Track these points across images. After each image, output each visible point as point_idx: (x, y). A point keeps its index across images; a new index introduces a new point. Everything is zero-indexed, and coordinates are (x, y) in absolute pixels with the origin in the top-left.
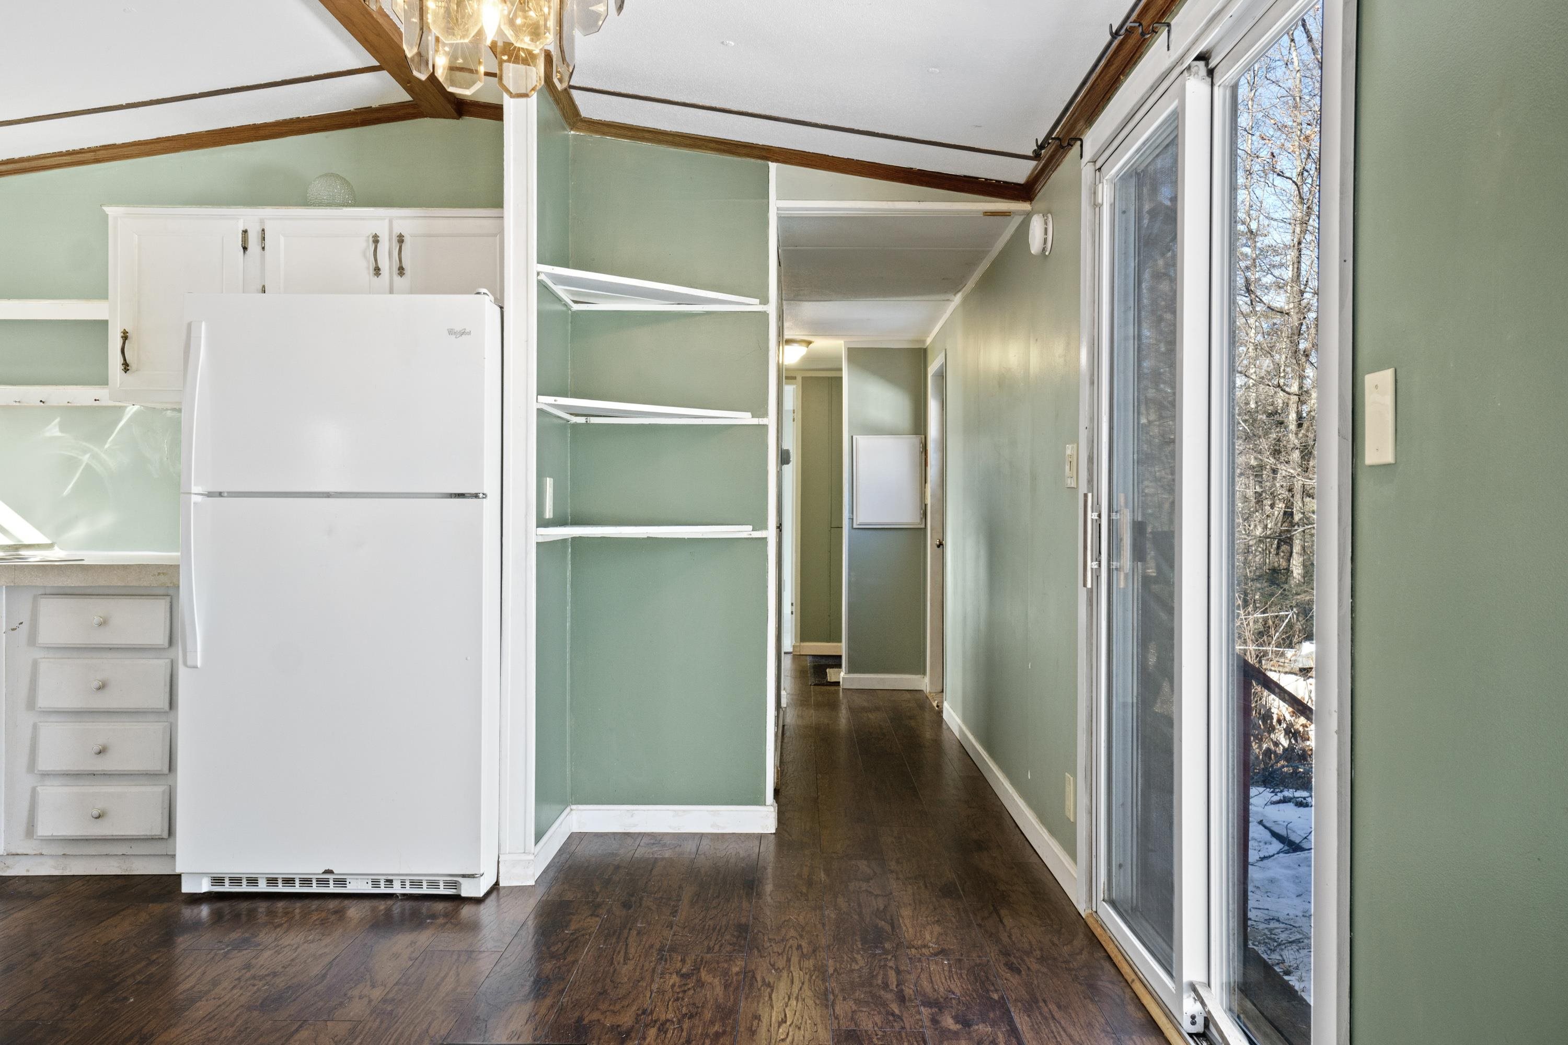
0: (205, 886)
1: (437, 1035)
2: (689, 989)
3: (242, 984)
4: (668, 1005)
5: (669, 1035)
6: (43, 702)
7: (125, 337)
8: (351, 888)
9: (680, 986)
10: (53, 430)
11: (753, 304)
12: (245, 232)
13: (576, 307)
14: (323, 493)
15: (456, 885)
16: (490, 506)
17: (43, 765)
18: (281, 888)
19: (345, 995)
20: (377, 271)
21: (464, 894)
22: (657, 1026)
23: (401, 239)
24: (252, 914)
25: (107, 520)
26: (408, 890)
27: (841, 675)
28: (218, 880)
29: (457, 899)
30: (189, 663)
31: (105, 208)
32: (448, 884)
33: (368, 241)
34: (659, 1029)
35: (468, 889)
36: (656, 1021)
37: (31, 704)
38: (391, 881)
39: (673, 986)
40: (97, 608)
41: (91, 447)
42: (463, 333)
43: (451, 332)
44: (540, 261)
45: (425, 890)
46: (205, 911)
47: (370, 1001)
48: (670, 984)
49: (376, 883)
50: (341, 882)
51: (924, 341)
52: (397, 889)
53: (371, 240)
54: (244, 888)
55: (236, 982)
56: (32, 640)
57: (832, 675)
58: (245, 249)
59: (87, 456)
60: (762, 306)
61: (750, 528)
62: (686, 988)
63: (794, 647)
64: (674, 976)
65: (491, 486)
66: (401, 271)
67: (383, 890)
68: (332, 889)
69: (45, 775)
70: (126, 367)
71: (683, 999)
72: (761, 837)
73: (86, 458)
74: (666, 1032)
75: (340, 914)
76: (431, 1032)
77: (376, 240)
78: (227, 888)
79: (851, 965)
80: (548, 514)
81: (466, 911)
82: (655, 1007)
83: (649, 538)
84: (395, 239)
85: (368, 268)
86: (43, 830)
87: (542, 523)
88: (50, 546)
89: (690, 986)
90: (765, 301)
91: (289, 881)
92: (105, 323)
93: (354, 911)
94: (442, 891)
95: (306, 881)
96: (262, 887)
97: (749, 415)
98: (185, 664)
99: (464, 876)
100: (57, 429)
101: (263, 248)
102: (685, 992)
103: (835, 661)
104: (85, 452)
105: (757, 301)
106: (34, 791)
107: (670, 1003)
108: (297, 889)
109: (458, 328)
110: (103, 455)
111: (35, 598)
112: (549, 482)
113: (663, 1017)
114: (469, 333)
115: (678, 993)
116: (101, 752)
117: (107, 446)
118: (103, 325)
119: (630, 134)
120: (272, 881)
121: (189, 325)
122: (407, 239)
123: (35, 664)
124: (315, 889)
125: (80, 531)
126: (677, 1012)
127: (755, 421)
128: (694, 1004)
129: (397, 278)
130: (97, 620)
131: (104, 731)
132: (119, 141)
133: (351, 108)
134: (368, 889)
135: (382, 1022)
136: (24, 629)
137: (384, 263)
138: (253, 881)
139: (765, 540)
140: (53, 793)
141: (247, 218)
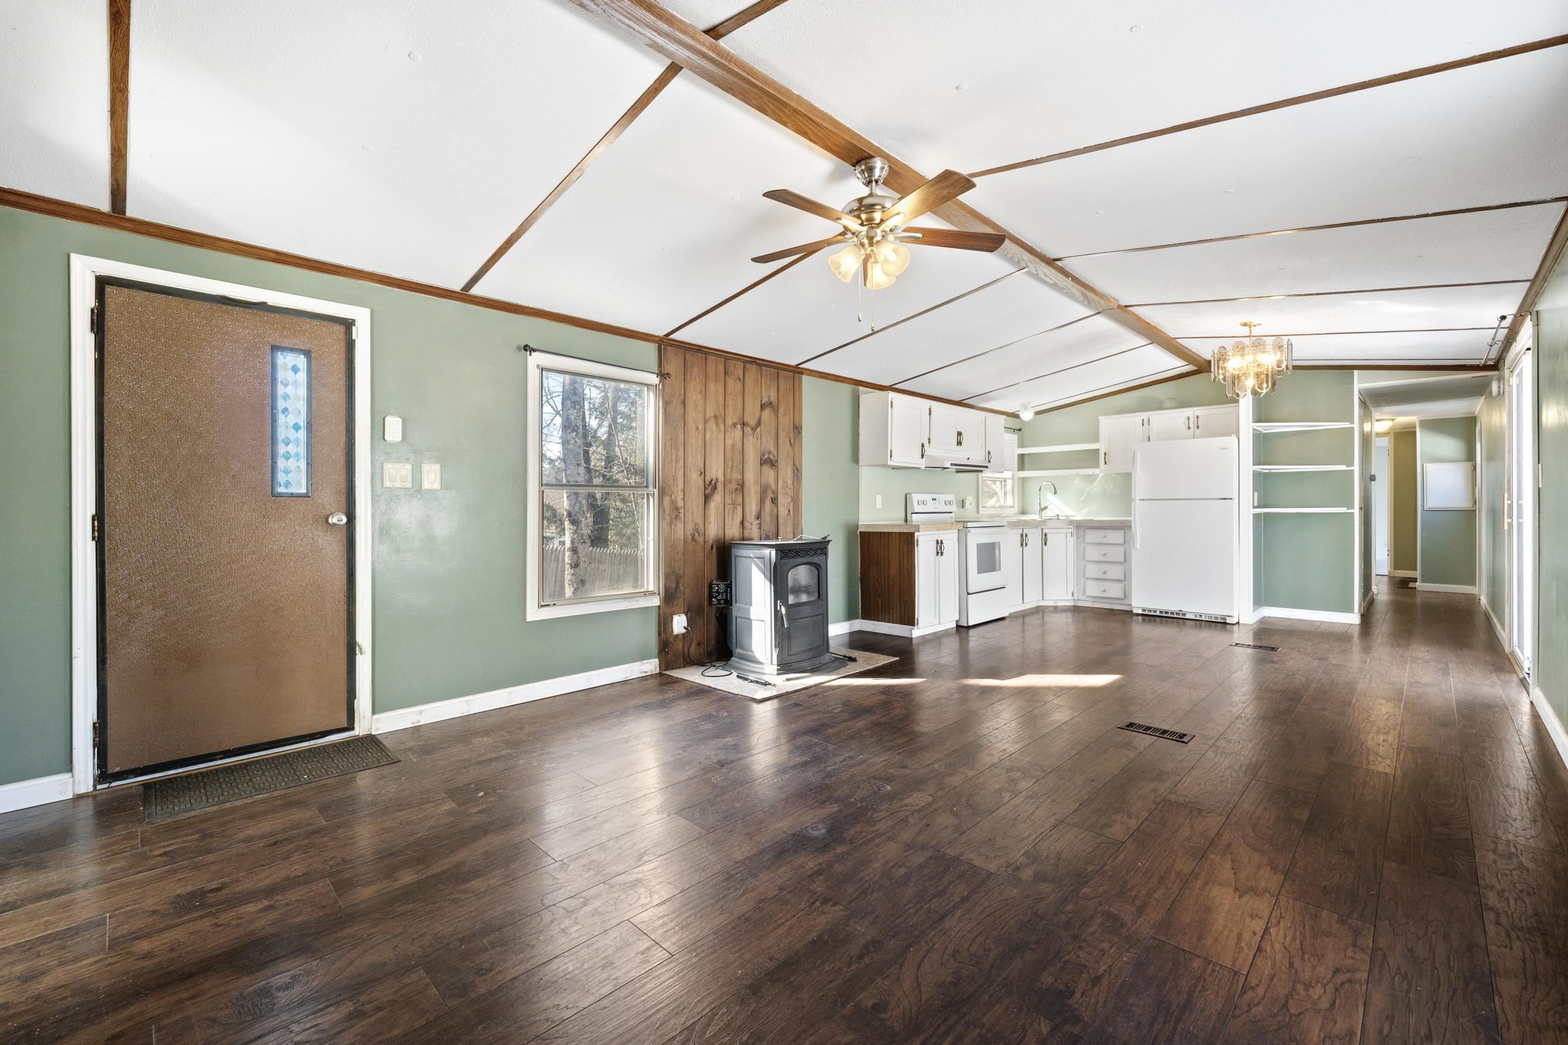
0: (1140, 612)
6: (1087, 558)
7: (1106, 454)
8: (1188, 616)
11: (1347, 425)
12: (1143, 421)
13: (1264, 432)
15: (1224, 619)
16: (1236, 502)
17: (1087, 575)
18: (1164, 615)
20: (1189, 428)
21: (1227, 622)
23: (1198, 417)
24: (1155, 620)
25: (1094, 507)
26: (1207, 619)
27: (1419, 585)
28: (1144, 610)
29: (1225, 623)
30: (1135, 549)
31: (1098, 415)
32: (1221, 618)
33: (1186, 419)
35: (1229, 620)
37: (1083, 558)
38: (1201, 616)
40: (1103, 532)
41: (1089, 486)
42: (1226, 448)
43: (1221, 448)
44: (1254, 422)
45: (1213, 619)
46: (1140, 618)
49: (1196, 616)
50: (1184, 614)
51: (1474, 413)
52: (1203, 618)
54: (1152, 613)
56: (1083, 541)
57: (1411, 585)
58: (1144, 426)
59: (1088, 489)
60: (1351, 425)
61: (1346, 508)
63: (1389, 572)
65: (1236, 496)
66: (1198, 427)
67: (1198, 618)
68: (1181, 616)
69: (1089, 579)
70: (1105, 463)
72: (1351, 625)
75: (1184, 623)
77: (1189, 418)
78: (1147, 613)
80: (1256, 504)
81: (1229, 627)
84: (1196, 417)
85: (1186, 428)
86: (1088, 594)
87: (1254, 507)
88: (1076, 516)
90: (1352, 422)
91: (1167, 613)
93: (1189, 624)
94: (1219, 620)
95: (1172, 613)
96: (1158, 613)
97: (1345, 466)
98: (1133, 549)
99: (1227, 616)
100: (1079, 481)
101: (1150, 425)
103: (1415, 580)
104: (1087, 487)
105: (1349, 423)
106: (1084, 583)
108: (1169, 615)
109: (1224, 447)
110: (1093, 489)
111: (1084, 529)
112: (1256, 493)
114: (1228, 448)
116: (1104, 573)
117: (1095, 486)
118: (1097, 451)
120: (1161, 612)
122: (1200, 417)
123: (1084, 548)
124: (1175, 616)
125: (1086, 511)
127: (1348, 468)
129: (1197, 430)
130: (1103, 536)
131: (1105, 567)
133: (1174, 375)
134: (1193, 617)
136: (1081, 538)
137: (1191, 425)
138: (1155, 611)
139: (1353, 513)
140: (1090, 584)
141: (1144, 415)
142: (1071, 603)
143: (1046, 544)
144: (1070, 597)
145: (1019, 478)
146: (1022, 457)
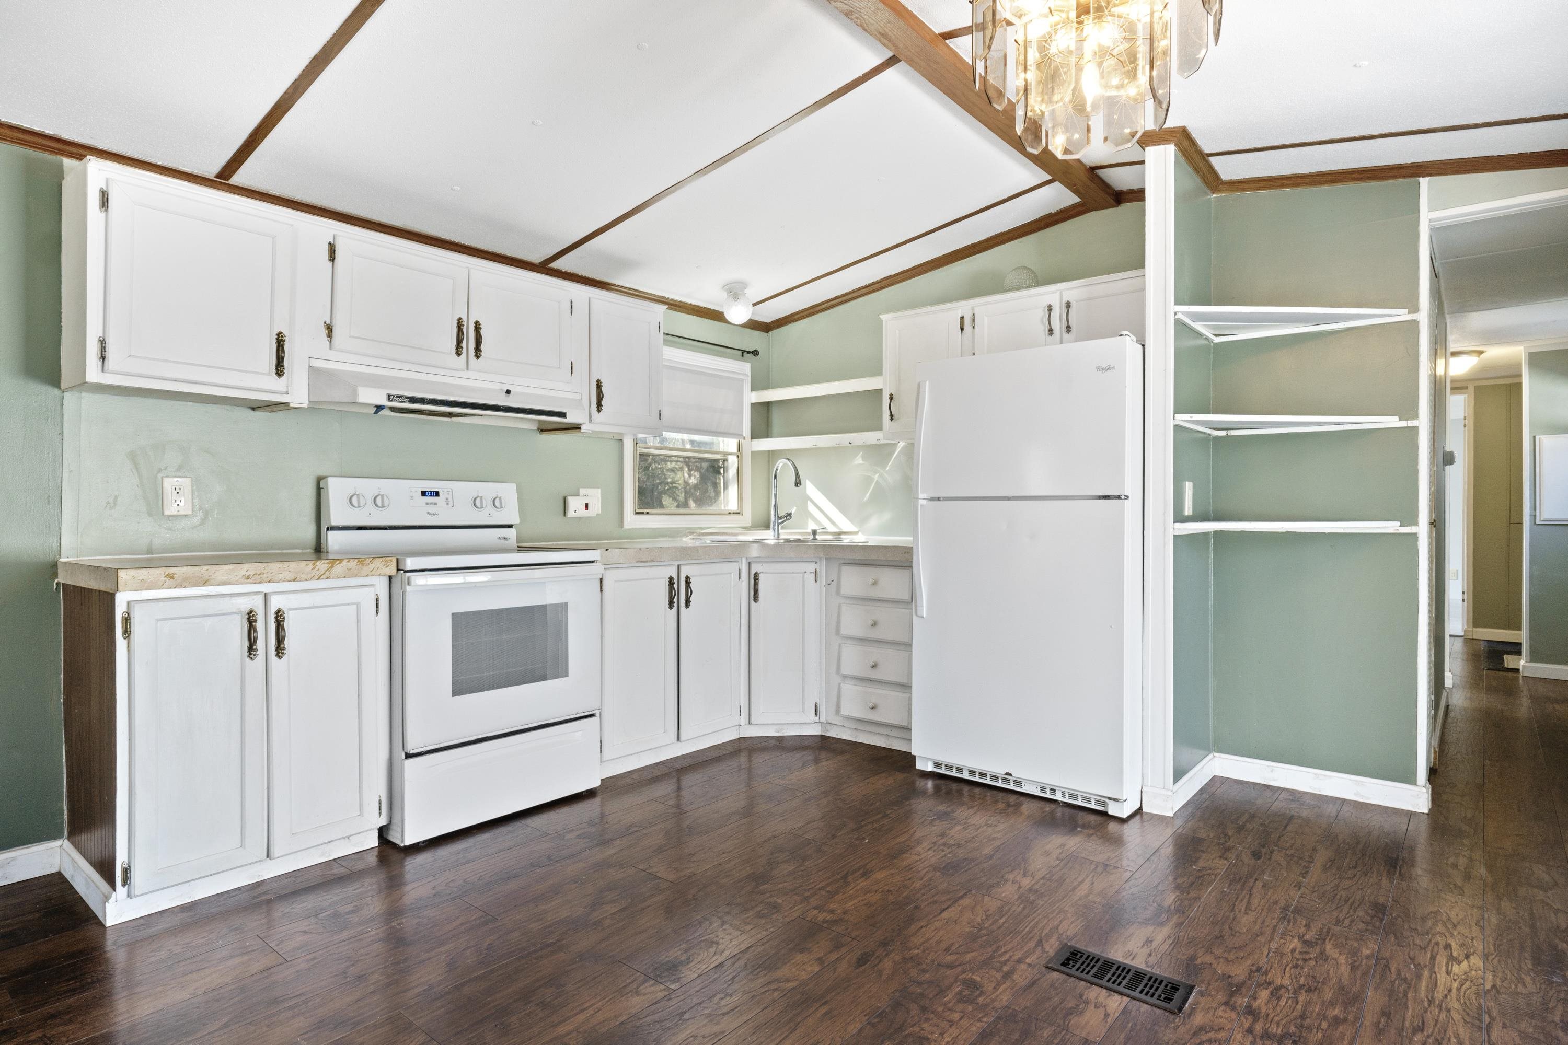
0: (930, 768)
1: (1064, 934)
2: (1310, 959)
3: (936, 848)
4: (1285, 969)
5: (1282, 1003)
6: (843, 631)
7: (891, 398)
8: (1026, 789)
9: (1301, 953)
10: (859, 460)
11: (1402, 315)
12: (962, 318)
13: (1217, 340)
14: (1005, 497)
15: (1104, 804)
16: (1131, 505)
17: (845, 670)
18: (977, 779)
19: (1003, 877)
20: (1051, 331)
21: (1110, 813)
22: (1270, 989)
23: (1068, 305)
24: (960, 793)
25: (887, 516)
26: (1067, 800)
27: (1522, 663)
28: (938, 765)
29: (1104, 814)
30: (918, 614)
31: (881, 316)
32: (1098, 802)
33: (1044, 311)
34: (1272, 993)
35: (1113, 810)
36: (1269, 984)
37: (838, 631)
38: (1054, 790)
39: (1293, 951)
40: (872, 574)
41: (879, 469)
43: (1098, 369)
44: (1178, 302)
45: (1080, 803)
46: (930, 784)
47: (1020, 887)
48: (1291, 947)
49: (1043, 789)
50: (1018, 783)
52: (1058, 797)
53: (1046, 309)
54: (954, 774)
55: (932, 845)
56: (838, 592)
57: (1510, 661)
58: (962, 329)
59: (877, 475)
60: (1411, 315)
61: (1398, 523)
62: (1307, 957)
63: (1465, 631)
64: (1296, 940)
65: (1133, 490)
66: (1068, 329)
67: (1048, 796)
68: (1012, 787)
69: (845, 677)
70: (892, 417)
71: (1302, 968)
72: (1410, 814)
73: (876, 477)
74: (1279, 999)
75: (1018, 806)
76: (1061, 930)
77: (1050, 309)
78: (943, 771)
79: (1516, 986)
80: (1188, 511)
81: (1112, 826)
82: (1271, 968)
83: (1287, 532)
84: (1064, 305)
85: (1045, 330)
86: (844, 712)
87: (1180, 518)
88: (856, 533)
89: (1312, 956)
90: (1415, 309)
91: (983, 775)
92: (881, 390)
93: (1027, 807)
94: (1093, 806)
95: (994, 778)
96: (966, 775)
97: (1396, 418)
98: (916, 615)
99: (1110, 799)
100: (861, 459)
101: (974, 327)
102: (1305, 960)
103: (1515, 649)
104: (875, 473)
105: (1406, 311)
106: (839, 684)
107: (1288, 968)
108: (988, 781)
109: (1104, 365)
110: (886, 475)
111: (840, 564)
112: (1189, 487)
113: (1278, 982)
114: (1113, 368)
115: (1298, 960)
116: (874, 667)
117: (888, 469)
118: (880, 392)
119: (1269, 184)
120: (972, 772)
121: (919, 385)
122: (1073, 305)
123: (840, 607)
124: (1000, 784)
125: (874, 522)
126: (1294, 980)
127: (1404, 424)
128: (1314, 977)
129: (1065, 335)
130: (871, 581)
131: (877, 654)
132: (893, 273)
133: (1037, 217)
134: (1037, 792)
135: (1024, 908)
136: (834, 585)
137: (1056, 325)
138: (960, 770)
139: (1415, 536)
140: (849, 689)
141: (963, 308)
142: (815, 731)
143: (756, 599)
144: (812, 717)
145: (754, 454)
146: (763, 411)
